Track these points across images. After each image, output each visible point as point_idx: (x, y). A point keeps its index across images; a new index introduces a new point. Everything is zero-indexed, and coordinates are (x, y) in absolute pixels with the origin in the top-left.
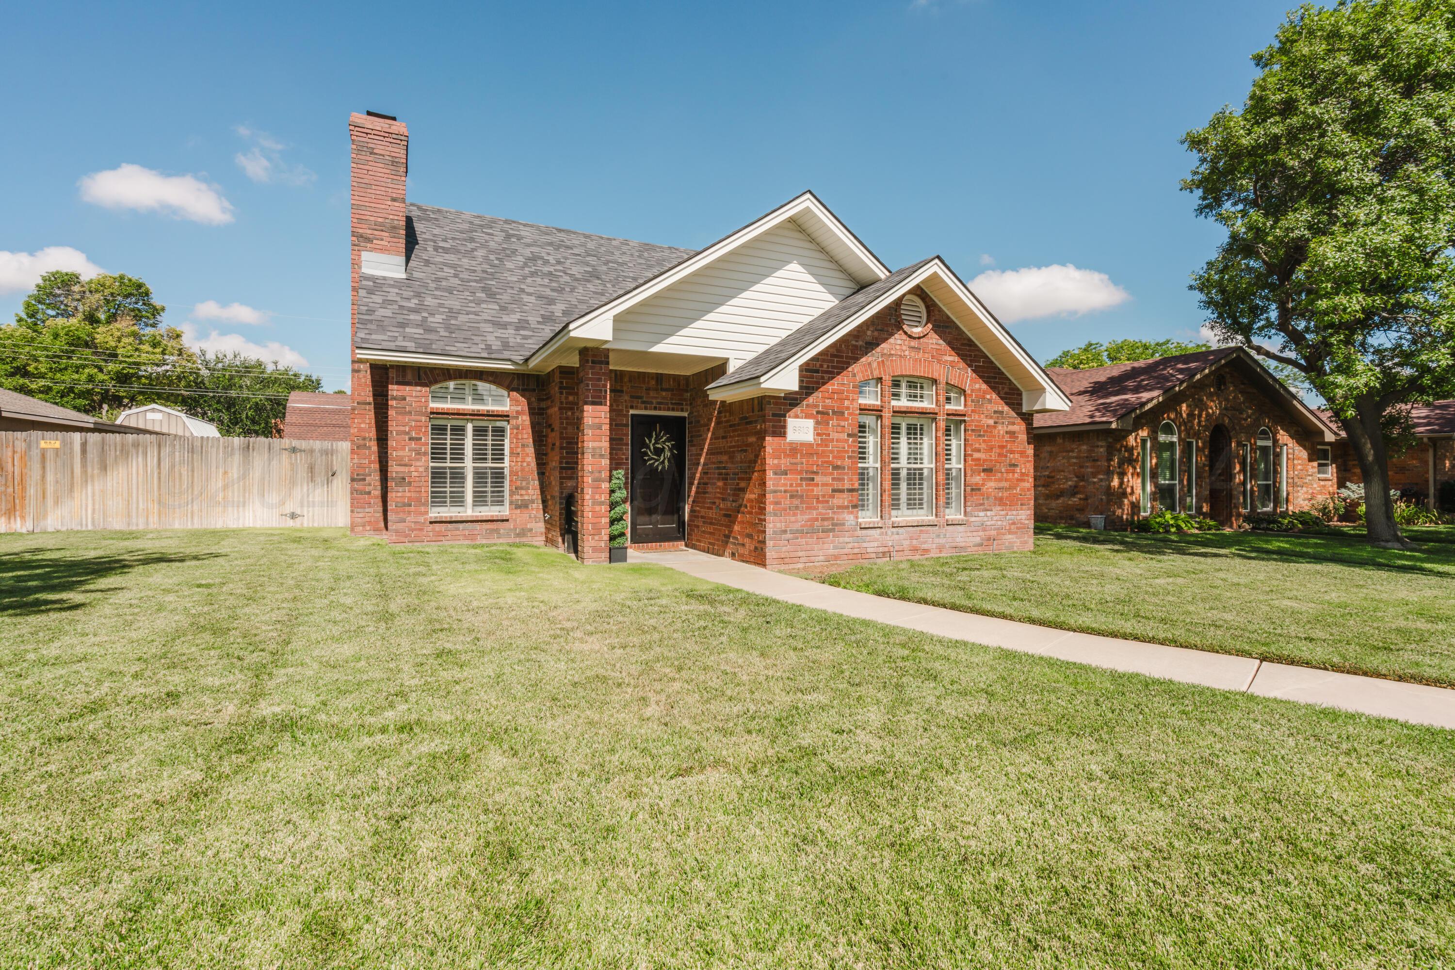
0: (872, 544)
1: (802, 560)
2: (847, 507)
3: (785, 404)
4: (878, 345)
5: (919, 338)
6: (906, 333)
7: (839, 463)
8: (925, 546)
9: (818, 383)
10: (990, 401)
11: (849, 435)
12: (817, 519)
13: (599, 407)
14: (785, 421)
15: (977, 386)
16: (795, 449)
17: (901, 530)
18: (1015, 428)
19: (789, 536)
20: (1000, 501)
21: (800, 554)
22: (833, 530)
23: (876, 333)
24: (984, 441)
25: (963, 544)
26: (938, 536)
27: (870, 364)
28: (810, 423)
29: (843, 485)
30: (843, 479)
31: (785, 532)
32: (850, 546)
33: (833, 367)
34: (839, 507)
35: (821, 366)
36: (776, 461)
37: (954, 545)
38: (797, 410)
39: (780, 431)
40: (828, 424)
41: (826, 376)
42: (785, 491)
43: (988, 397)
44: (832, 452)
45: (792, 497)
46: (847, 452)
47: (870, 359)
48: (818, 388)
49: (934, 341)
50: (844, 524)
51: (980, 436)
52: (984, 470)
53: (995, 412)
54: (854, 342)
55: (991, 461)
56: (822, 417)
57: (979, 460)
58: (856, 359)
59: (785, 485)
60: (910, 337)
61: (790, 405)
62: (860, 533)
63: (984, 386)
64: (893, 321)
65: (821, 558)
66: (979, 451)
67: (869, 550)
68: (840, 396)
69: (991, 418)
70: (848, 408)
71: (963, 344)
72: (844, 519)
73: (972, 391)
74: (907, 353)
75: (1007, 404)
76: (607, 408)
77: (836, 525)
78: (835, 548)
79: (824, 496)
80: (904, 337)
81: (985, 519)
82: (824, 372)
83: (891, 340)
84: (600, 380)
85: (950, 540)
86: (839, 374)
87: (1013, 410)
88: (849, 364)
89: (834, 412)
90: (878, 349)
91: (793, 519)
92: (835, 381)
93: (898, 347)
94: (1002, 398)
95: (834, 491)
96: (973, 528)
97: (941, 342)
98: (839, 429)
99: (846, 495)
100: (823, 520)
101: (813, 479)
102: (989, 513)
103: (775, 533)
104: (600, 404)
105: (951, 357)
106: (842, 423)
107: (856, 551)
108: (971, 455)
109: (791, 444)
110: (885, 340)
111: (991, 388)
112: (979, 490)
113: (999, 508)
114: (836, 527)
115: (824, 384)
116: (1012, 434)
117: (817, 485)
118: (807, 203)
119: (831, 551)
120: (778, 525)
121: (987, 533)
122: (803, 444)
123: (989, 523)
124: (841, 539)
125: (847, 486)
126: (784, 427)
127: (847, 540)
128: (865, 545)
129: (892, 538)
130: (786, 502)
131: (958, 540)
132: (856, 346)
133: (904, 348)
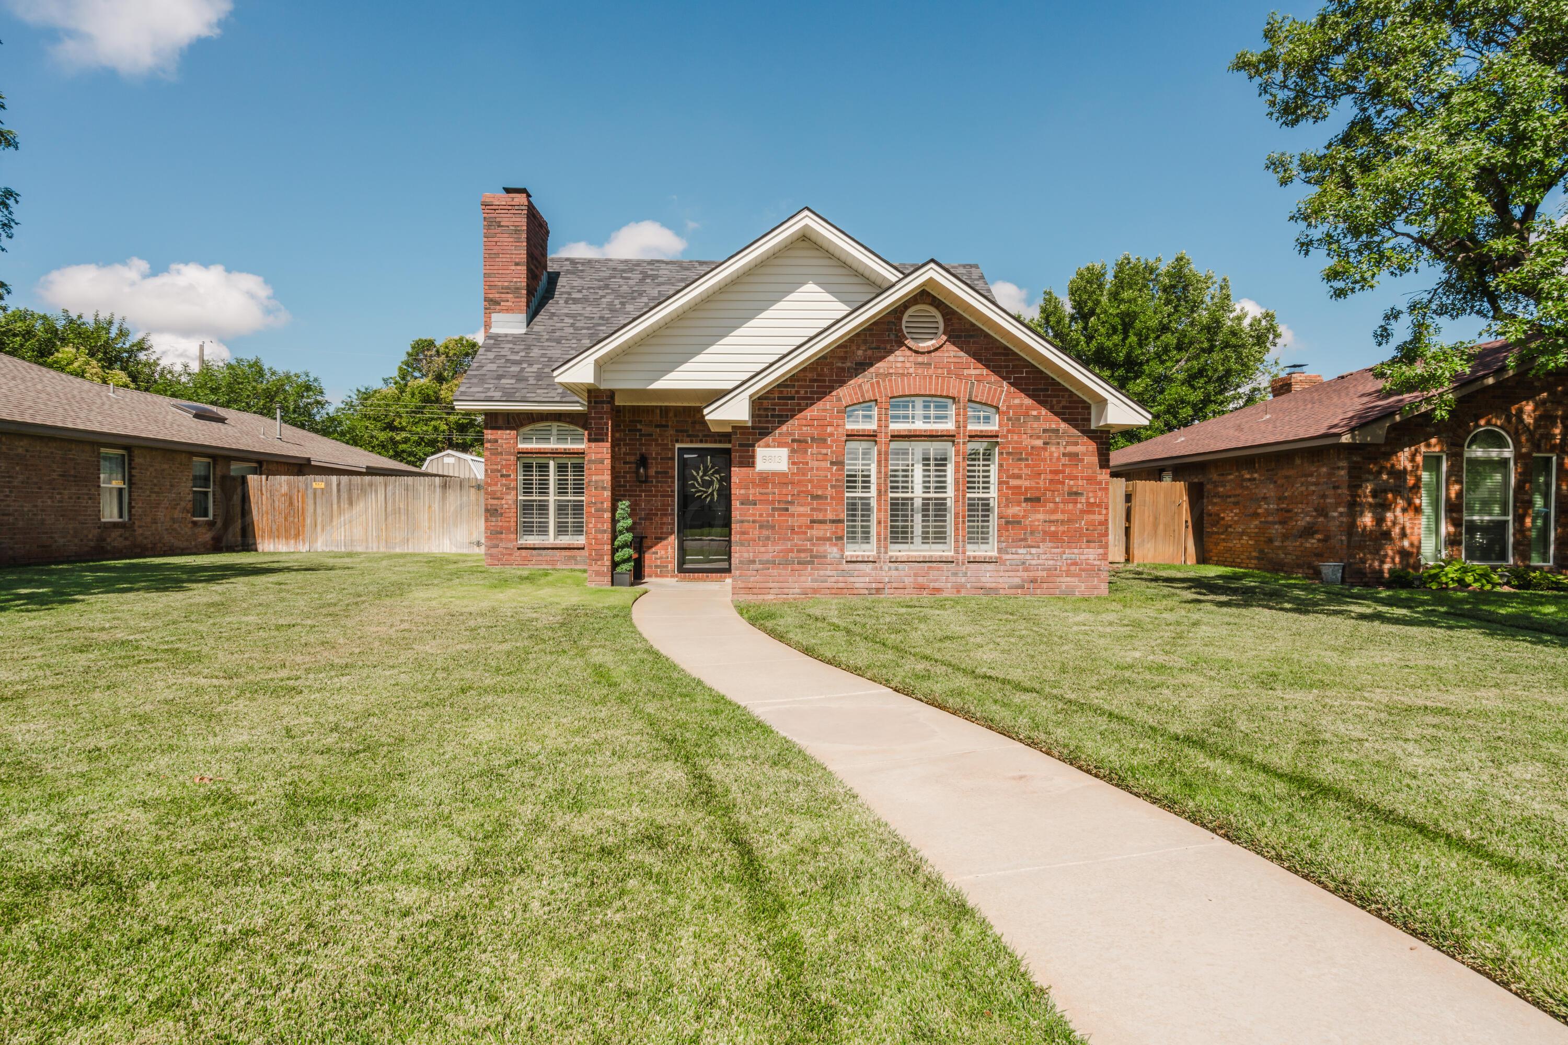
0: (861, 579)
1: (772, 591)
2: (830, 539)
3: (754, 434)
4: (871, 365)
5: (929, 352)
6: (910, 349)
7: (820, 493)
8: (937, 585)
9: (793, 410)
10: (1037, 418)
11: (832, 463)
12: (792, 551)
13: (601, 444)
14: (754, 451)
15: (1017, 401)
16: (766, 479)
17: (901, 566)
18: (1080, 449)
19: (757, 566)
20: (1054, 537)
21: (771, 585)
22: (812, 563)
23: (869, 352)
24: (1027, 466)
25: (993, 585)
26: (955, 574)
27: (860, 386)
28: (784, 452)
29: (825, 516)
30: (826, 510)
31: (753, 562)
32: (833, 579)
33: (812, 392)
34: (819, 539)
35: (797, 392)
36: (743, 492)
37: (979, 585)
38: (769, 439)
39: (749, 461)
40: (806, 452)
41: (803, 402)
42: (754, 522)
43: (1035, 413)
44: (811, 481)
45: (761, 527)
46: (831, 481)
47: (860, 381)
48: (792, 417)
49: (952, 354)
50: (825, 557)
51: (1020, 460)
52: (1026, 500)
53: (1045, 431)
54: (840, 365)
55: (1038, 489)
56: (798, 445)
57: (1020, 487)
58: (842, 383)
59: (754, 515)
60: (916, 352)
61: (760, 434)
62: (845, 566)
63: (1028, 401)
64: (892, 337)
65: (797, 591)
66: (1019, 477)
67: (857, 585)
68: (821, 423)
69: (1039, 437)
70: (831, 435)
71: (995, 354)
72: (825, 551)
73: (1009, 407)
74: (911, 370)
75: (1064, 420)
76: (609, 445)
77: (816, 557)
78: (813, 581)
79: (800, 527)
80: (908, 353)
81: (1028, 557)
82: (799, 399)
83: (891, 358)
84: (602, 418)
85: (973, 579)
86: (819, 399)
87: (1075, 427)
88: (832, 389)
89: (813, 439)
90: (872, 370)
91: (763, 549)
92: (815, 407)
93: (899, 365)
94: (1056, 414)
95: (813, 521)
96: (1010, 568)
97: (962, 354)
98: (820, 457)
99: (828, 526)
100: (799, 551)
101: (787, 510)
102: (1034, 551)
103: (741, 562)
104: (603, 441)
105: (975, 370)
106: (824, 451)
107: (841, 585)
108: (1007, 483)
109: (761, 474)
110: (881, 359)
111: (1039, 402)
112: (1019, 522)
113: (1050, 544)
114: (814, 559)
115: (800, 411)
116: (1074, 456)
117: (793, 515)
118: (807, 220)
119: (809, 584)
120: (746, 555)
121: (1031, 574)
122: (774, 474)
123: (1034, 562)
124: (822, 573)
125: (830, 516)
126: (753, 457)
127: (829, 573)
128: (852, 579)
129: (887, 573)
130: (755, 533)
131: (983, 579)
132: (843, 369)
133: (908, 365)
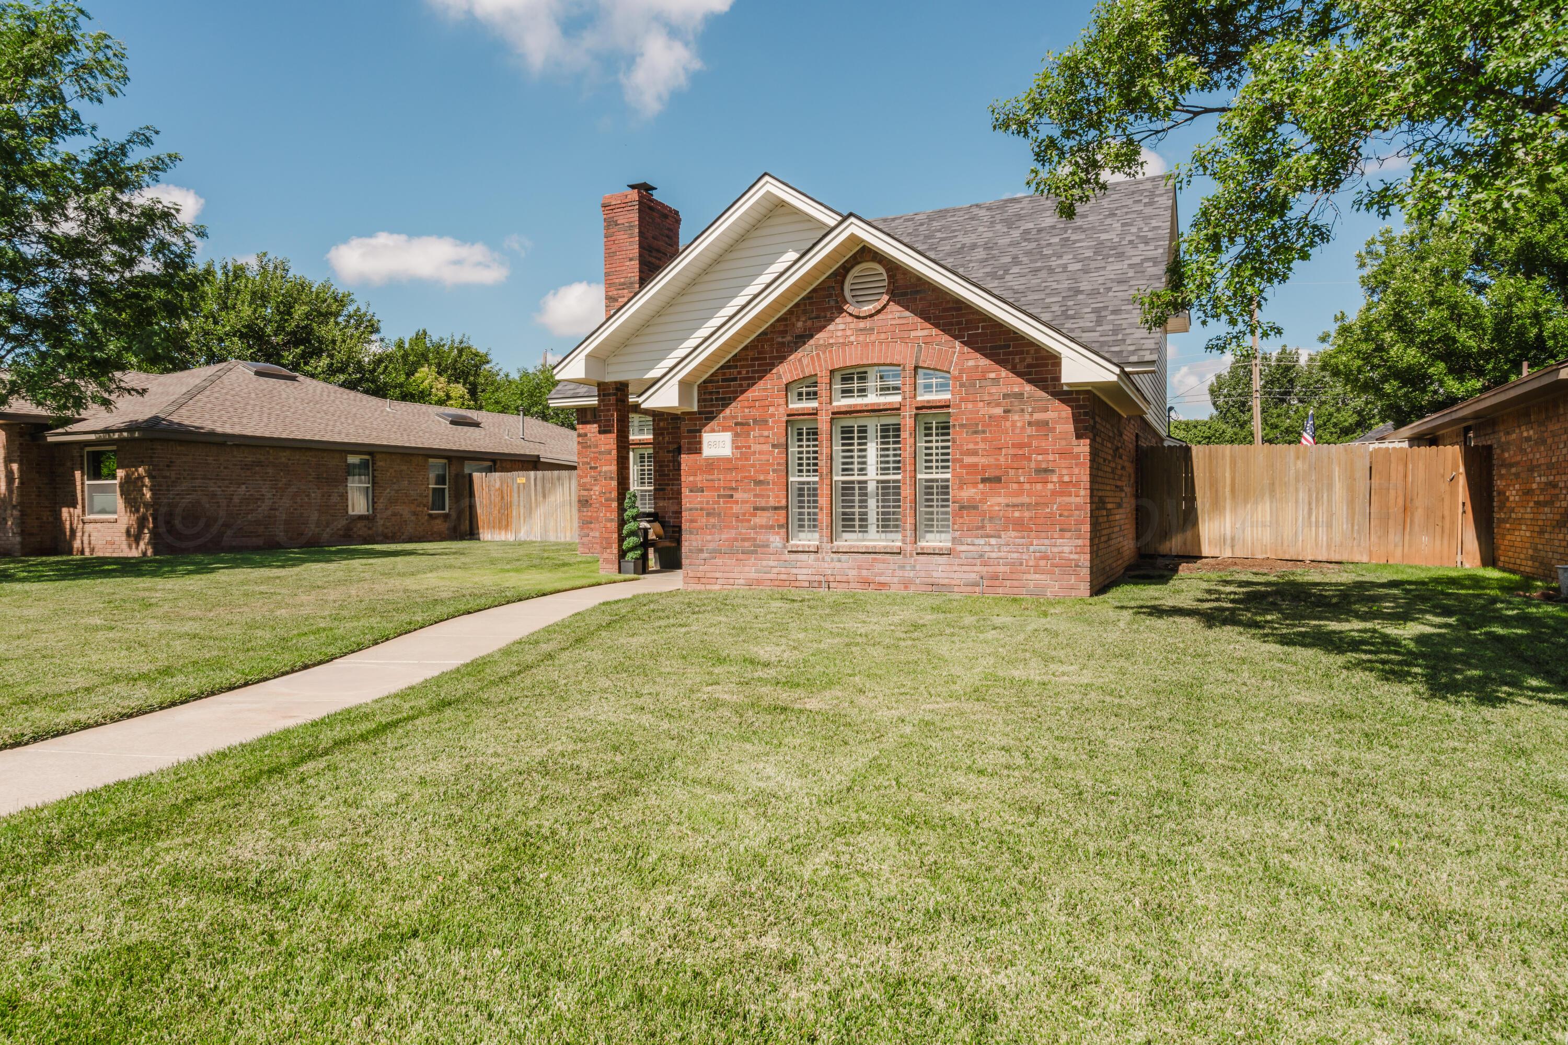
0: (805, 571)
1: (719, 581)
2: (772, 527)
3: (701, 419)
4: (812, 336)
5: (871, 316)
6: (851, 315)
7: (762, 478)
8: (882, 579)
9: (736, 392)
10: (996, 381)
11: (774, 446)
12: (736, 540)
13: (608, 435)
14: (700, 437)
15: (971, 363)
16: (713, 464)
17: (844, 557)
18: (1050, 415)
19: (705, 555)
20: (1019, 525)
21: (718, 575)
22: (755, 552)
23: (809, 323)
24: (984, 440)
25: (946, 581)
26: (902, 567)
27: (800, 360)
28: (727, 437)
29: (767, 502)
30: (768, 497)
31: (701, 551)
32: (775, 570)
33: (753, 372)
34: (761, 527)
35: (739, 373)
36: (691, 479)
37: (930, 581)
38: (714, 424)
39: (696, 448)
40: (749, 435)
41: (745, 383)
42: (701, 509)
43: (993, 375)
44: (753, 466)
45: (708, 515)
46: (773, 464)
47: (800, 355)
48: (735, 399)
49: (898, 315)
50: (767, 546)
51: (976, 432)
52: (984, 480)
53: (1005, 396)
54: (780, 340)
55: (998, 467)
56: (741, 428)
57: (975, 465)
58: (782, 358)
59: (701, 502)
60: (858, 317)
61: (706, 419)
62: (788, 557)
63: (984, 362)
64: (832, 303)
65: (742, 581)
66: (974, 453)
67: (799, 577)
68: (763, 403)
69: (998, 405)
70: (773, 415)
71: (945, 310)
72: (768, 540)
73: (961, 371)
74: (852, 338)
75: (1029, 381)
76: (614, 435)
77: (759, 546)
78: (757, 572)
79: (744, 514)
80: (849, 319)
81: (987, 548)
82: (742, 379)
83: (831, 327)
84: (609, 410)
85: (923, 574)
86: (760, 378)
87: (1044, 389)
88: (773, 366)
89: (755, 421)
90: (812, 342)
91: (709, 538)
92: (756, 387)
93: (839, 334)
94: (1019, 374)
95: (756, 509)
96: (965, 561)
97: (907, 314)
98: (762, 440)
99: (769, 514)
100: (743, 540)
101: (732, 496)
102: (993, 541)
103: (690, 551)
104: (609, 432)
105: (923, 330)
106: (766, 433)
107: (783, 577)
108: (961, 460)
109: (707, 459)
110: (821, 329)
111: (998, 362)
112: (975, 508)
113: (1013, 534)
114: (757, 549)
115: (743, 392)
116: (1043, 425)
117: (737, 502)
119: (753, 575)
120: (694, 544)
121: (990, 569)
122: (720, 459)
123: (994, 555)
124: (764, 563)
125: (772, 502)
126: (700, 443)
127: (772, 563)
128: (794, 571)
129: (829, 565)
130: (703, 521)
131: (935, 574)
132: (783, 343)
133: (849, 332)
